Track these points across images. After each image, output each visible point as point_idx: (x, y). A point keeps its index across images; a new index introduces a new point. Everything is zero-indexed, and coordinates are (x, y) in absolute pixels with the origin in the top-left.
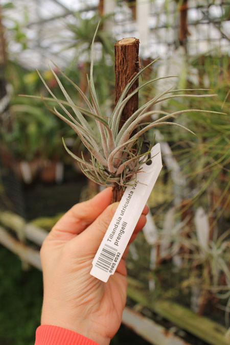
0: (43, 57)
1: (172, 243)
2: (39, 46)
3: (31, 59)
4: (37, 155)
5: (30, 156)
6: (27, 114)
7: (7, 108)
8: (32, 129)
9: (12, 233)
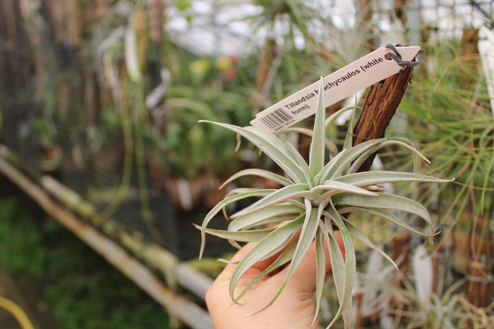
0: (218, 37)
1: (379, 293)
2: (212, 23)
3: (203, 41)
4: (202, 171)
5: (191, 172)
6: (188, 111)
7: (161, 103)
8: (196, 135)
9: (159, 275)
